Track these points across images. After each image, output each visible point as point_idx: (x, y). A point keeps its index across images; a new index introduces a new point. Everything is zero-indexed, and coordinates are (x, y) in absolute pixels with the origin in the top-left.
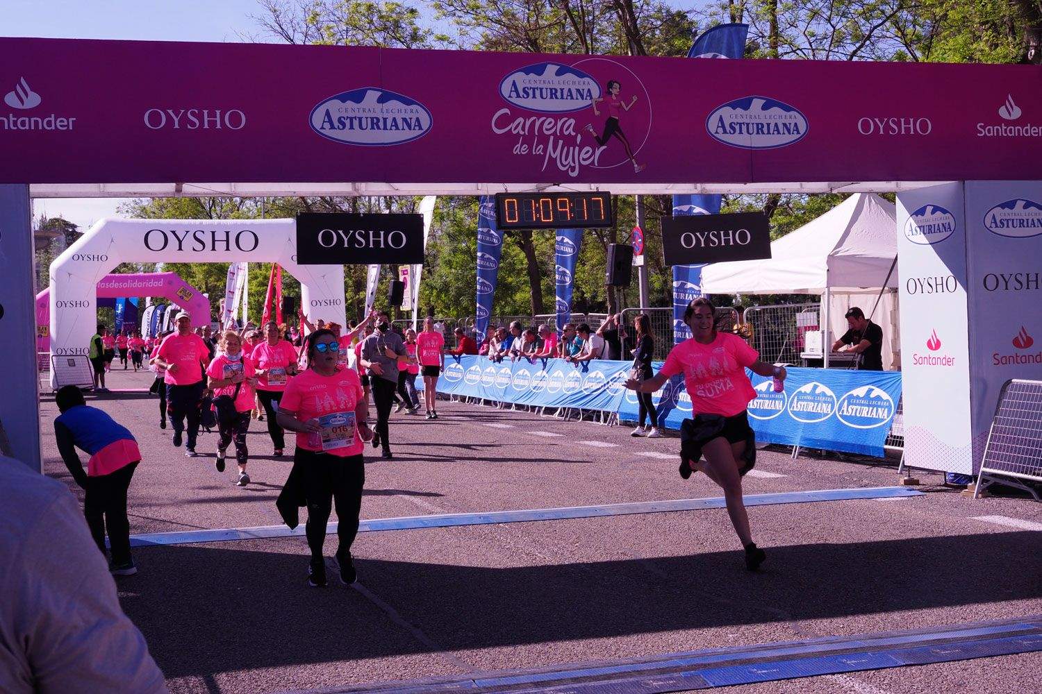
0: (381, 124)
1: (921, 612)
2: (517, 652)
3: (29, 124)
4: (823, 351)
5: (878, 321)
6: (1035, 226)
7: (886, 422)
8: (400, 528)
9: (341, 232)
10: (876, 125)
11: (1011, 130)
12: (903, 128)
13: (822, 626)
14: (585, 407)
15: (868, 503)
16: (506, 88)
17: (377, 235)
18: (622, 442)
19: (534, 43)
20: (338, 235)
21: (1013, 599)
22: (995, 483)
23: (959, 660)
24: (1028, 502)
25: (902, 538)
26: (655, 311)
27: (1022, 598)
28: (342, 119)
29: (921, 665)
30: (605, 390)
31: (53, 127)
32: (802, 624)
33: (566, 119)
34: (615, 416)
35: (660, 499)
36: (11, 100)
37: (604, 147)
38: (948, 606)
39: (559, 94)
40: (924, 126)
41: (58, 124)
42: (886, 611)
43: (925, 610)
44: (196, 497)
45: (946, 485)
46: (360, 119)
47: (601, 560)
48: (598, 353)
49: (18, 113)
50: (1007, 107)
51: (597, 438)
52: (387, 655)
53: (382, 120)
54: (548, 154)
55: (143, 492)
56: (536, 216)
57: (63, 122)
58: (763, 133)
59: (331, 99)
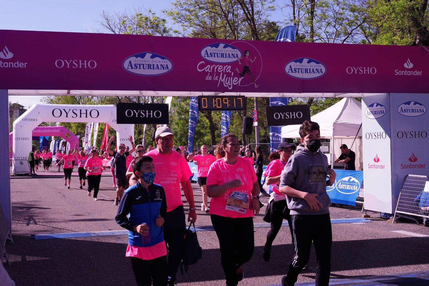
0: (152, 67)
1: (371, 269)
2: (206, 284)
3: (8, 65)
4: (331, 162)
5: (353, 150)
6: (418, 112)
7: (356, 191)
9: (135, 111)
10: (354, 70)
11: (409, 72)
12: (365, 72)
15: (349, 224)
16: (203, 53)
17: (149, 112)
19: (214, 34)
20: (134, 112)
21: (409, 265)
22: (401, 217)
24: (415, 225)
25: (363, 239)
26: (262, 145)
27: (412, 264)
28: (136, 65)
31: (18, 67)
33: (227, 66)
38: (382, 267)
39: (225, 56)
40: (373, 71)
41: (20, 65)
44: (73, 219)
45: (381, 218)
46: (143, 65)
49: (4, 60)
50: (407, 64)
53: (152, 65)
54: (220, 81)
55: (51, 216)
56: (215, 105)
57: (22, 64)
58: (308, 73)
59: (131, 57)
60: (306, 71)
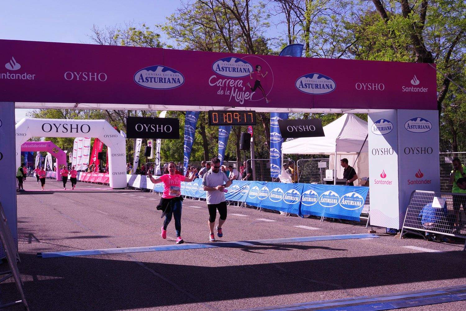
0: (163, 81)
3: (16, 77)
4: (334, 178)
6: (424, 128)
7: (360, 207)
8: (168, 249)
9: (145, 125)
10: (363, 86)
11: (415, 89)
12: (373, 88)
13: (357, 292)
14: (231, 200)
15: (358, 240)
16: (215, 67)
17: (160, 127)
18: (249, 215)
19: (210, 49)
20: (144, 127)
21: (431, 280)
22: (408, 232)
23: (419, 306)
24: (422, 240)
26: (261, 160)
27: (435, 280)
28: (147, 78)
29: (404, 308)
30: (239, 193)
31: (26, 78)
32: (349, 290)
33: (239, 80)
34: (244, 204)
35: (272, 238)
36: (8, 66)
37: (255, 92)
39: (236, 70)
40: (381, 87)
41: (28, 77)
42: (381, 285)
43: (397, 285)
45: (387, 233)
46: (155, 78)
47: (256, 264)
48: (236, 177)
49: (11, 72)
50: (414, 80)
51: (238, 212)
52: (180, 304)
53: (164, 79)
54: (231, 95)
55: (53, 234)
56: (225, 120)
57: (30, 76)
58: (318, 88)
59: (143, 70)
60: (317, 86)
